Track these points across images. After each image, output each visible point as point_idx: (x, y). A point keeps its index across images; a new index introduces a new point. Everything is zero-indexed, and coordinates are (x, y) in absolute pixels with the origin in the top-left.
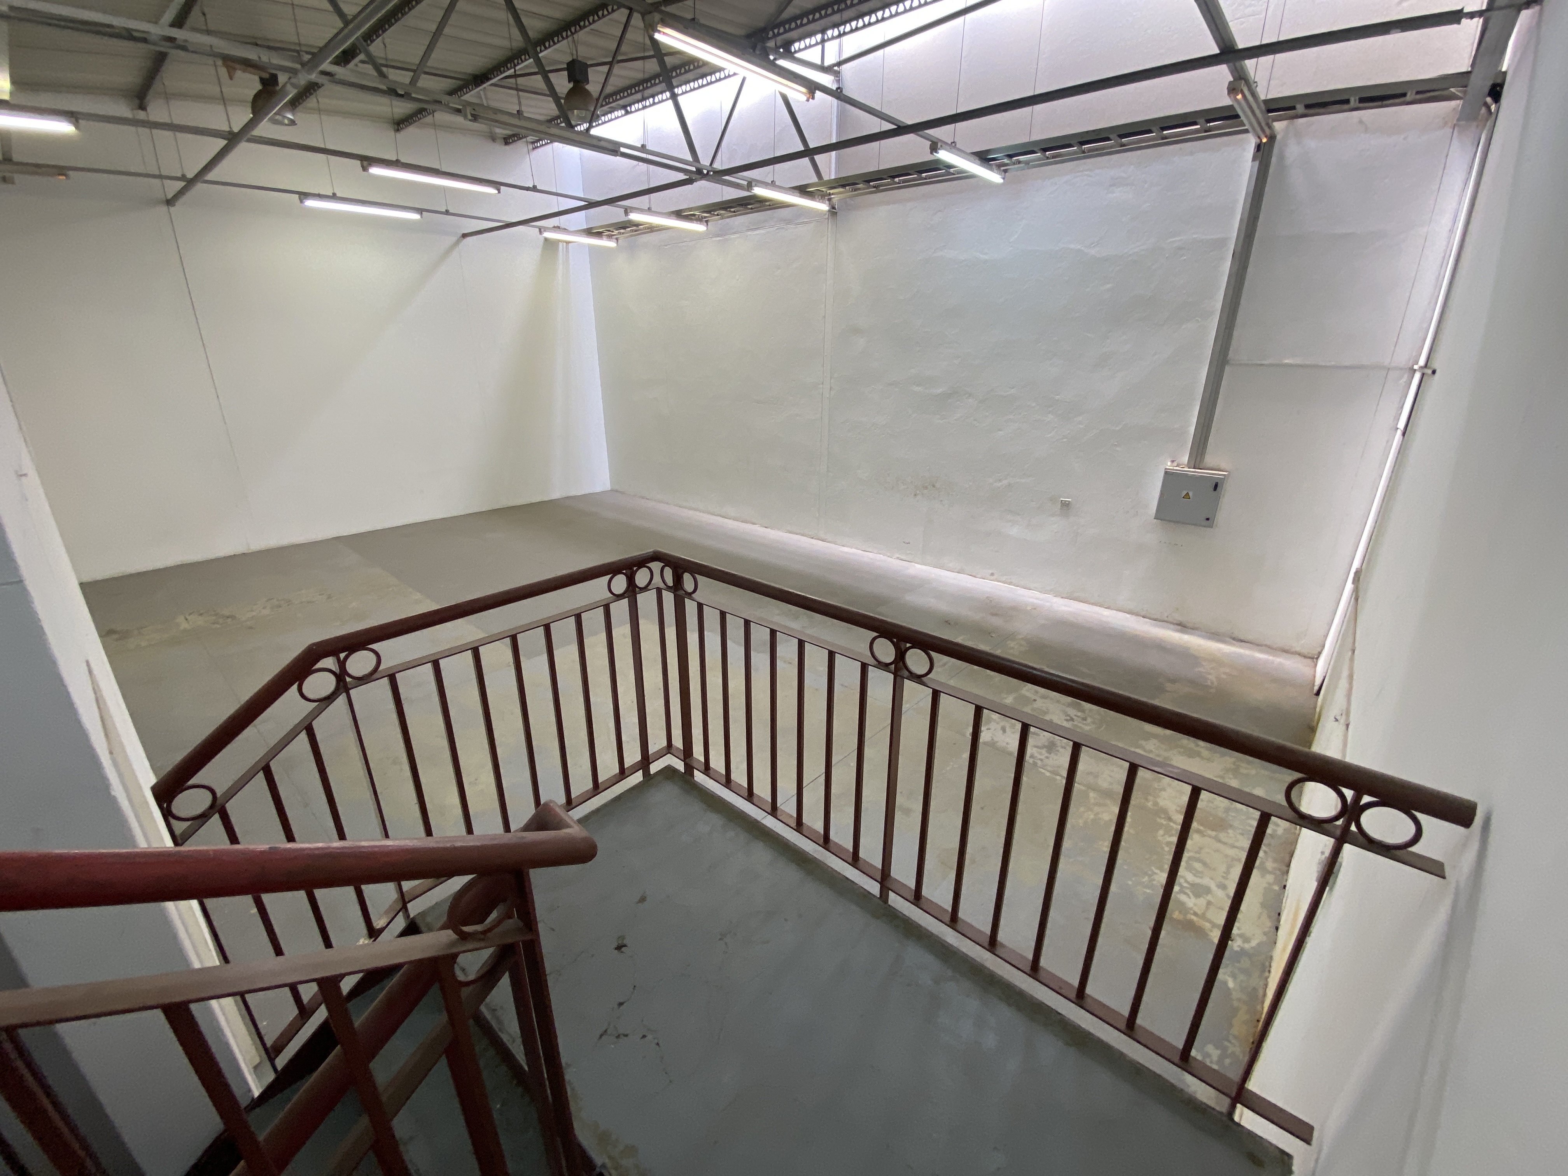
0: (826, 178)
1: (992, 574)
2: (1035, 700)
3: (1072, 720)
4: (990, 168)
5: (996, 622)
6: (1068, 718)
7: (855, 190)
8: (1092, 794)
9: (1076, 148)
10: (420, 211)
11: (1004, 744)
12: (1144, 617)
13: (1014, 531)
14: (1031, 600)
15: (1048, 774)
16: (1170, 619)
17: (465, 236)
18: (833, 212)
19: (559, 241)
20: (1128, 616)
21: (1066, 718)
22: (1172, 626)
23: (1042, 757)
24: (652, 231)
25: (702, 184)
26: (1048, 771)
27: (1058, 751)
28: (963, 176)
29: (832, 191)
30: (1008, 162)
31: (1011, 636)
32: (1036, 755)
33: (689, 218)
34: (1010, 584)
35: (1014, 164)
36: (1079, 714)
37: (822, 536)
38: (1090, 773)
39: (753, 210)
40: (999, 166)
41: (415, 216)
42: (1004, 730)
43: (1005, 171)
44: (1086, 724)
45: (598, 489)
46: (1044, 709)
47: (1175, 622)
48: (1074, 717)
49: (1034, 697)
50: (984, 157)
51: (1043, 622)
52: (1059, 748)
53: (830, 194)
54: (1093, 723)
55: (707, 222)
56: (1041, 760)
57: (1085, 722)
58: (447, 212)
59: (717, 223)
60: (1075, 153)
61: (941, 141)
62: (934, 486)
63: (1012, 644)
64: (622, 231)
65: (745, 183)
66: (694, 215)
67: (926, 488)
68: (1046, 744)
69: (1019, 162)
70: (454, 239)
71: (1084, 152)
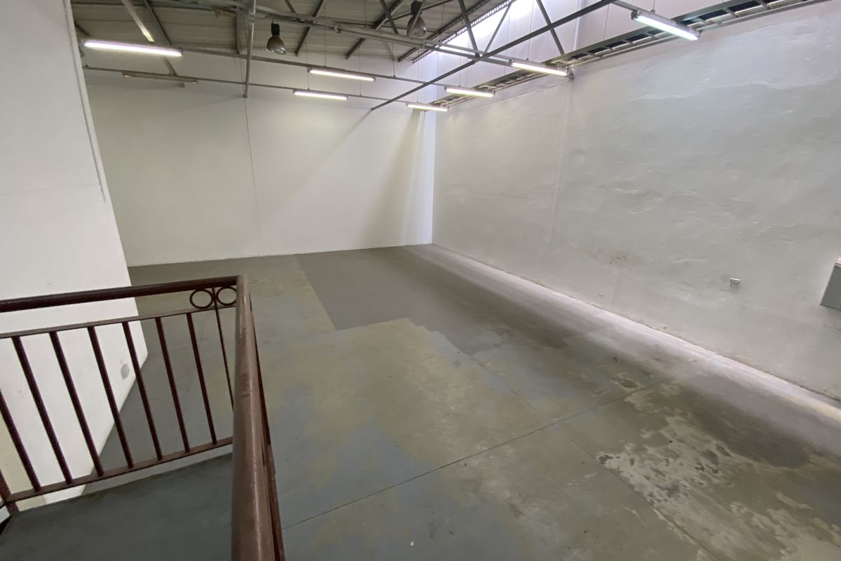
0: (566, 51)
1: (665, 328)
2: (671, 442)
3: (703, 469)
4: (687, 30)
5: (658, 366)
6: (699, 466)
7: (586, 59)
8: (700, 552)
9: (761, 6)
10: (347, 95)
11: (628, 476)
12: (801, 386)
13: (687, 298)
14: (693, 353)
15: (661, 517)
16: (828, 394)
17: (373, 109)
18: (571, 77)
19: (421, 110)
20: (786, 383)
21: (696, 465)
22: (828, 399)
23: (661, 499)
24: (466, 101)
25: (480, 63)
26: (662, 514)
27: (679, 497)
28: (668, 38)
29: (569, 62)
30: (703, 23)
31: (667, 381)
32: (655, 494)
33: (483, 90)
34: (680, 337)
35: (708, 24)
36: (713, 466)
37: (544, 283)
38: (706, 530)
39: (521, 82)
40: (695, 28)
41: (344, 98)
42: (632, 462)
43: (700, 31)
44: (715, 477)
45: (425, 243)
46: (677, 452)
47: (833, 396)
48: (705, 467)
49: (670, 438)
50: (682, 22)
51: (700, 373)
52: (681, 495)
53: (568, 65)
54: (724, 477)
55: (494, 92)
56: (659, 501)
57: (715, 474)
58: (360, 96)
59: (501, 91)
60: (760, 10)
61: (640, 9)
62: (625, 258)
63: (666, 387)
64: (450, 102)
65: (508, 61)
66: (486, 88)
67: (619, 258)
68: (670, 486)
69: (712, 23)
70: (367, 111)
71: (769, 8)
